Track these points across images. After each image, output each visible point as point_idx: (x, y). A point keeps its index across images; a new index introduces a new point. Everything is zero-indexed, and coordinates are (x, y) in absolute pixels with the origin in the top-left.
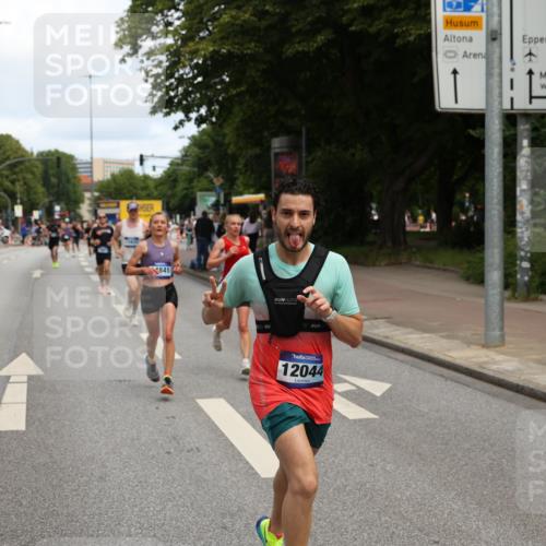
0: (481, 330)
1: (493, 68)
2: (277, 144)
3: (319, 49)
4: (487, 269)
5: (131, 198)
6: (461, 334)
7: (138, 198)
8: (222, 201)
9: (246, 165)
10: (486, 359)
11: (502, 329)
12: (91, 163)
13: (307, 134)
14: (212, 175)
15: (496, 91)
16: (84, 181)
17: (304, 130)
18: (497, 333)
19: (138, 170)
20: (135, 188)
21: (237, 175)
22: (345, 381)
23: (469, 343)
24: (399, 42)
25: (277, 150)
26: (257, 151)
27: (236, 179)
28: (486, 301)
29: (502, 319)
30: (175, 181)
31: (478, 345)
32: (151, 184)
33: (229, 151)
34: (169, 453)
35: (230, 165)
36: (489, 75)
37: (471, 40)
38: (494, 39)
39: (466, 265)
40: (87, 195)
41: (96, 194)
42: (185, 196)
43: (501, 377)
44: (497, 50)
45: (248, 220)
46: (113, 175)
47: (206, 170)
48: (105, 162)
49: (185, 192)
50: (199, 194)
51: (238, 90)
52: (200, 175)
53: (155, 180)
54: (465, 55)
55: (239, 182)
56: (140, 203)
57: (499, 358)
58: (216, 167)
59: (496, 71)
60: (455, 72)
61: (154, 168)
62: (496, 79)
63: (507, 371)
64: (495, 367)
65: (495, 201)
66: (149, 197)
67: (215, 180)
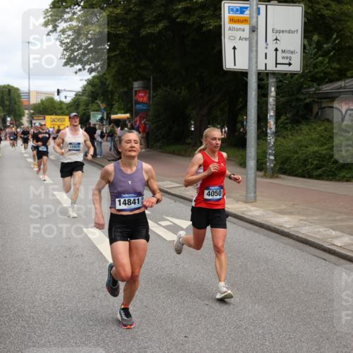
0: (244, 193)
1: (252, 47)
2: (136, 85)
3: (160, 32)
4: (247, 159)
5: (52, 114)
6: (234, 195)
7: (56, 114)
8: (105, 118)
9: (119, 97)
10: (245, 209)
11: (255, 192)
12: (29, 93)
13: (153, 80)
14: (99, 102)
15: (254, 60)
16: (25, 103)
17: (151, 78)
18: (252, 195)
19: (57, 98)
20: (55, 108)
21: (114, 103)
22: (167, 220)
23: (237, 201)
24: (204, 29)
25: (136, 89)
26: (126, 89)
27: (113, 105)
28: (247, 177)
29: (255, 187)
30: (78, 105)
31: (242, 201)
32: (64, 107)
33: (109, 89)
34: (65, 257)
35: (110, 97)
36: (250, 51)
37: (244, 30)
38: (253, 31)
39: (240, 157)
40: (26, 112)
41: (32, 111)
42: (84, 114)
43: (253, 219)
44: (255, 37)
45: (119, 128)
46: (41, 101)
47: (96, 99)
48: (37, 93)
49: (84, 111)
50: (92, 113)
51: (115, 53)
52: (93, 102)
53: (67, 104)
54: (240, 39)
55: (114, 106)
56: (57, 117)
57: (253, 208)
58: (102, 98)
59: (254, 49)
60: (234, 48)
61: (66, 97)
62: (254, 53)
63: (256, 216)
64: (250, 214)
65: (253, 121)
66: (63, 114)
67: (101, 105)
